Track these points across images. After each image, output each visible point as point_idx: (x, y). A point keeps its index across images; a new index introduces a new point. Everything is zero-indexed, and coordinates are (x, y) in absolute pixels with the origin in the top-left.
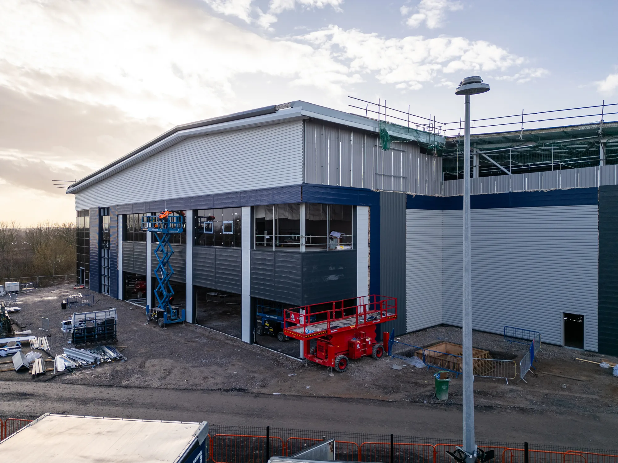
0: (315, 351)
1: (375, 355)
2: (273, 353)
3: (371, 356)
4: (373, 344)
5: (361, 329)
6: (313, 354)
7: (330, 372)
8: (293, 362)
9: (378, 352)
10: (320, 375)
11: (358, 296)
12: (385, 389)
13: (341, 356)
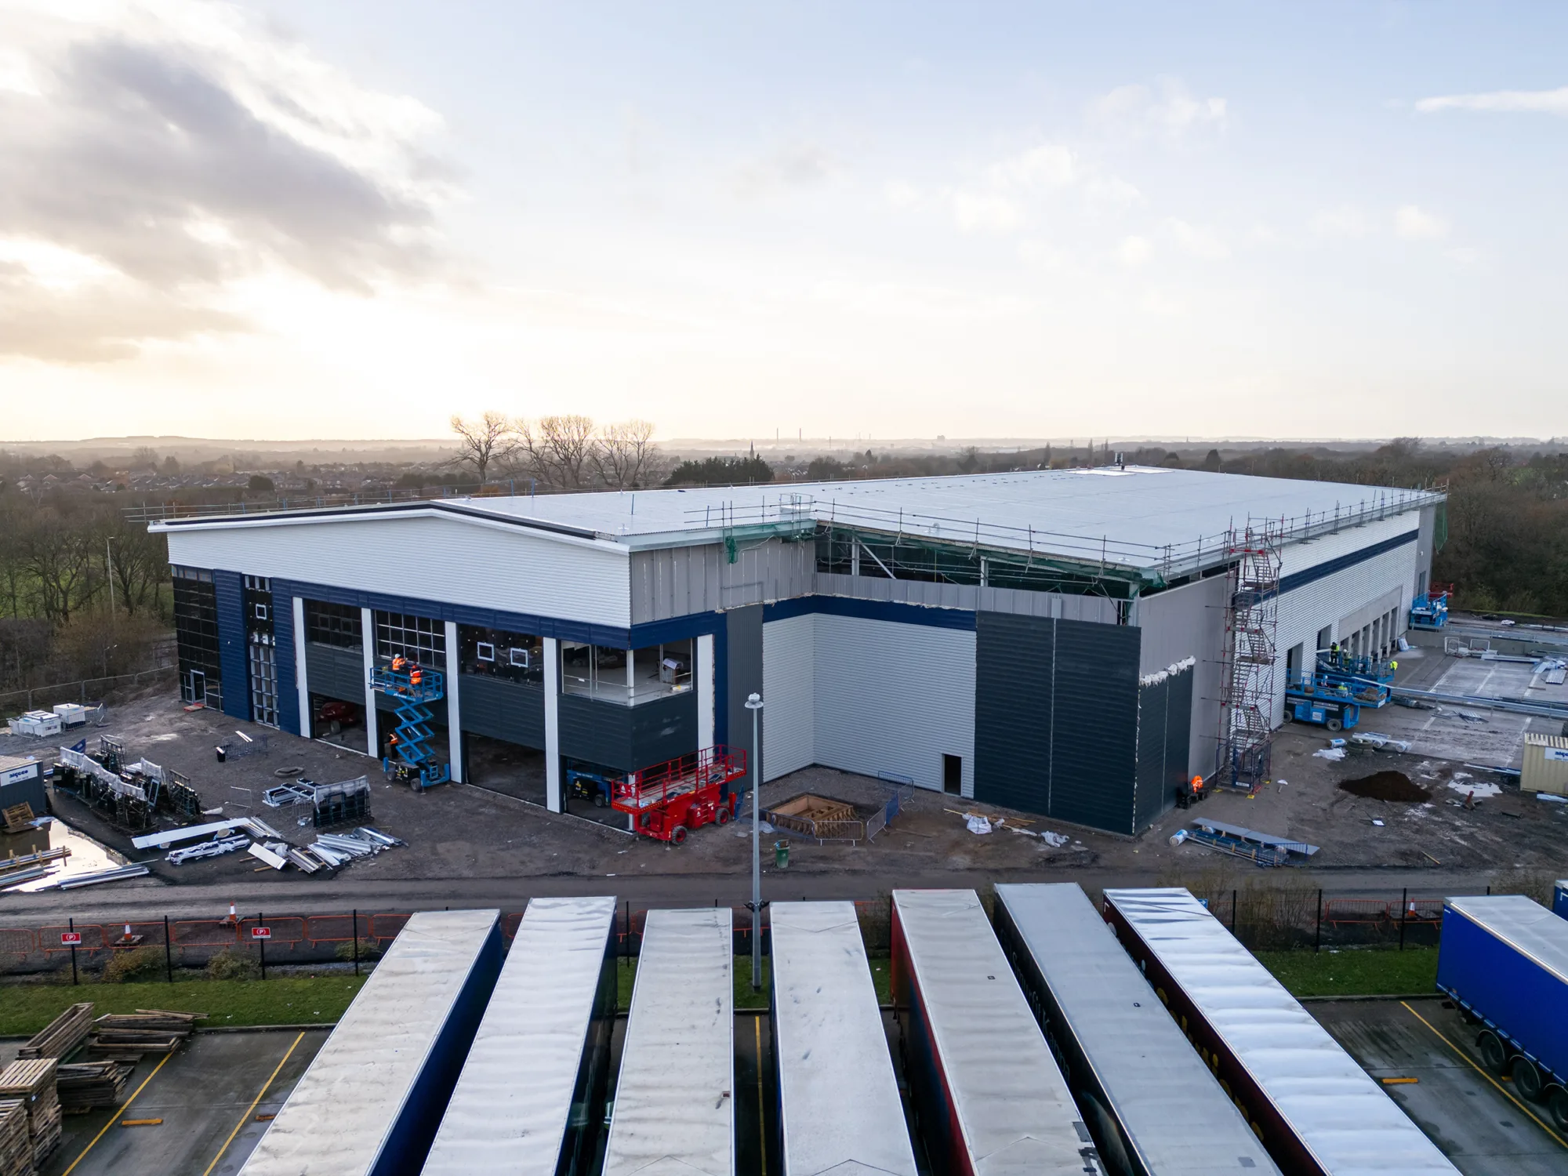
0: (648, 822)
1: (718, 821)
2: (593, 825)
3: (714, 823)
4: (716, 808)
5: (702, 793)
6: (646, 826)
7: (666, 846)
8: (621, 836)
9: (722, 818)
10: (655, 850)
11: (700, 749)
12: (726, 861)
13: (679, 827)
